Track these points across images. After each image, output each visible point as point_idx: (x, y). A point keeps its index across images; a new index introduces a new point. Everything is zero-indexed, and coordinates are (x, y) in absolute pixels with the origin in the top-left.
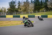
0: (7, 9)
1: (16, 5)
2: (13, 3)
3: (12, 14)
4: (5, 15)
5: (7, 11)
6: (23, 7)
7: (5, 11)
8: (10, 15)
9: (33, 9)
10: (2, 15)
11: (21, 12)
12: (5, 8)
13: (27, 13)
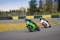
0: (27, 9)
1: (37, 4)
2: (34, 2)
3: (33, 15)
4: (25, 16)
5: (27, 11)
6: (45, 6)
7: (24, 12)
8: (30, 15)
9: (56, 7)
10: (21, 16)
11: (44, 11)
12: (25, 8)
13: (50, 13)
